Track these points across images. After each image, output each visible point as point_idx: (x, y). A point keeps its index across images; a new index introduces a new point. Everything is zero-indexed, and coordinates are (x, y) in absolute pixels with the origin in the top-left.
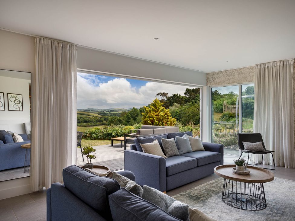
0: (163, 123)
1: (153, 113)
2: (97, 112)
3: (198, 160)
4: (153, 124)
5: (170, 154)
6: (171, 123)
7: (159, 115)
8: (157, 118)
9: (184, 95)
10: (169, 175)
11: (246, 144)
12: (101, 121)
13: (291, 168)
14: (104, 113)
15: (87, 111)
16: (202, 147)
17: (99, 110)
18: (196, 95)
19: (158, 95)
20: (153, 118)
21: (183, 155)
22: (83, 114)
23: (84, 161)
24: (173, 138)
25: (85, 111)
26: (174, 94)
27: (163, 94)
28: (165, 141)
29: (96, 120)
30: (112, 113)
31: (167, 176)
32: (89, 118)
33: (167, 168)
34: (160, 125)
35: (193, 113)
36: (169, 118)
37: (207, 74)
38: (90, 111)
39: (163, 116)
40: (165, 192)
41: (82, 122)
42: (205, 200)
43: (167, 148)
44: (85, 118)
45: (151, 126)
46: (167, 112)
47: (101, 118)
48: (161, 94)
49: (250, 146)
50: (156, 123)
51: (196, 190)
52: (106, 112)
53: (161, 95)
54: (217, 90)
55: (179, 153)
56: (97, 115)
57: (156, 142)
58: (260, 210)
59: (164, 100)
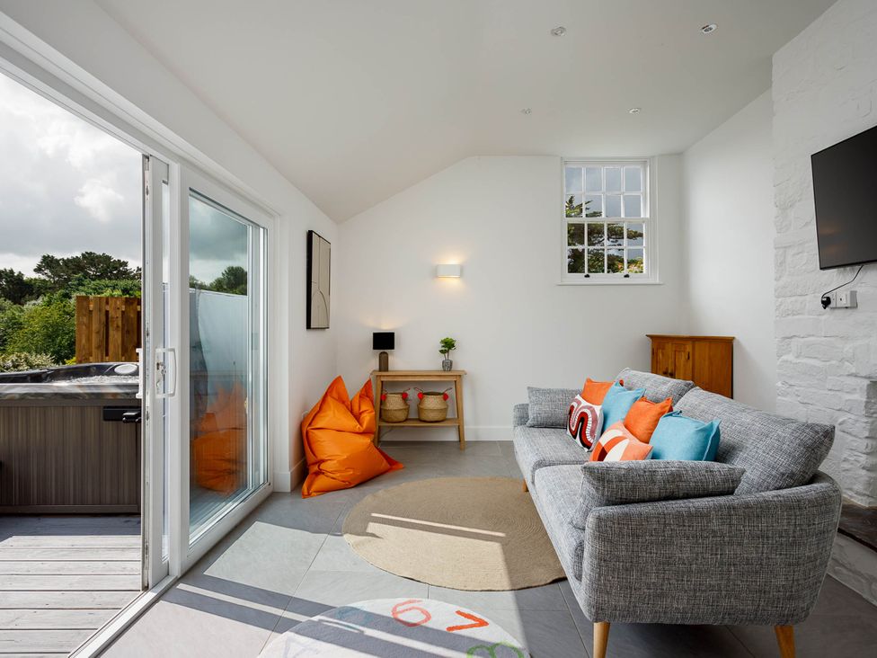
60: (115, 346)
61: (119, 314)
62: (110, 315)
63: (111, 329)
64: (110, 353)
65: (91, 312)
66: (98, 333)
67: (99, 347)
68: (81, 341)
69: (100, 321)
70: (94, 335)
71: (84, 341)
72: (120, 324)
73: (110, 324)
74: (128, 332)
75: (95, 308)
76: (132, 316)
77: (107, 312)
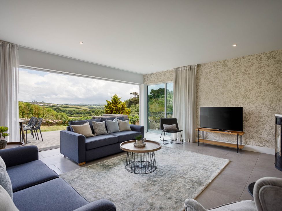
0: (119, 112)
1: (113, 105)
2: (87, 106)
3: (118, 137)
4: (112, 114)
5: (97, 133)
6: (126, 112)
7: (117, 107)
8: (115, 109)
9: (150, 94)
10: (88, 149)
11: (165, 126)
12: (89, 113)
13: (194, 143)
14: (93, 107)
15: (79, 105)
16: (129, 128)
17: (88, 104)
19: (131, 94)
20: (112, 109)
21: (111, 134)
22: (76, 108)
23: (43, 141)
24: (104, 121)
25: (78, 105)
27: (135, 94)
28: (95, 123)
29: (86, 112)
30: (98, 107)
31: (86, 150)
32: (80, 111)
33: (86, 143)
34: (117, 114)
36: (125, 109)
37: (144, 75)
38: (81, 105)
39: (120, 107)
40: (85, 162)
41: (75, 114)
42: (112, 167)
43: (96, 129)
44: (77, 111)
45: (111, 114)
46: (123, 104)
47: (89, 110)
48: (133, 93)
49: (167, 127)
50: (114, 112)
51: (112, 160)
52: (93, 106)
55: (107, 133)
56: (87, 108)
57: (87, 124)
58: (148, 173)
59: (136, 97)
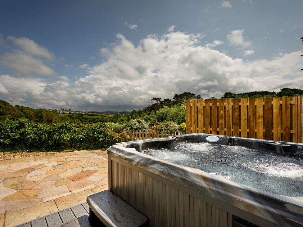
2: (113, 113)
9: (174, 100)
14: (118, 115)
17: (115, 112)
18: (181, 99)
19: (153, 99)
22: (101, 116)
26: (166, 99)
27: (157, 99)
29: (109, 120)
30: (124, 114)
32: (104, 118)
35: (176, 114)
44: (101, 119)
47: (113, 118)
53: (155, 100)
54: (199, 95)
56: (111, 116)
59: (158, 103)
60: (201, 123)
61: (202, 108)
62: (199, 108)
63: (199, 114)
64: (199, 126)
65: (191, 107)
66: (194, 116)
67: (194, 123)
68: (187, 120)
69: (195, 111)
70: (192, 118)
71: (189, 120)
72: (203, 113)
73: (199, 112)
74: (206, 116)
75: (193, 105)
76: (208, 108)
77: (197, 107)
